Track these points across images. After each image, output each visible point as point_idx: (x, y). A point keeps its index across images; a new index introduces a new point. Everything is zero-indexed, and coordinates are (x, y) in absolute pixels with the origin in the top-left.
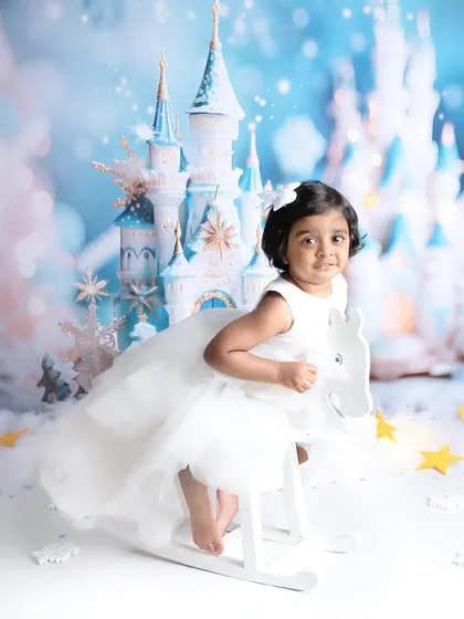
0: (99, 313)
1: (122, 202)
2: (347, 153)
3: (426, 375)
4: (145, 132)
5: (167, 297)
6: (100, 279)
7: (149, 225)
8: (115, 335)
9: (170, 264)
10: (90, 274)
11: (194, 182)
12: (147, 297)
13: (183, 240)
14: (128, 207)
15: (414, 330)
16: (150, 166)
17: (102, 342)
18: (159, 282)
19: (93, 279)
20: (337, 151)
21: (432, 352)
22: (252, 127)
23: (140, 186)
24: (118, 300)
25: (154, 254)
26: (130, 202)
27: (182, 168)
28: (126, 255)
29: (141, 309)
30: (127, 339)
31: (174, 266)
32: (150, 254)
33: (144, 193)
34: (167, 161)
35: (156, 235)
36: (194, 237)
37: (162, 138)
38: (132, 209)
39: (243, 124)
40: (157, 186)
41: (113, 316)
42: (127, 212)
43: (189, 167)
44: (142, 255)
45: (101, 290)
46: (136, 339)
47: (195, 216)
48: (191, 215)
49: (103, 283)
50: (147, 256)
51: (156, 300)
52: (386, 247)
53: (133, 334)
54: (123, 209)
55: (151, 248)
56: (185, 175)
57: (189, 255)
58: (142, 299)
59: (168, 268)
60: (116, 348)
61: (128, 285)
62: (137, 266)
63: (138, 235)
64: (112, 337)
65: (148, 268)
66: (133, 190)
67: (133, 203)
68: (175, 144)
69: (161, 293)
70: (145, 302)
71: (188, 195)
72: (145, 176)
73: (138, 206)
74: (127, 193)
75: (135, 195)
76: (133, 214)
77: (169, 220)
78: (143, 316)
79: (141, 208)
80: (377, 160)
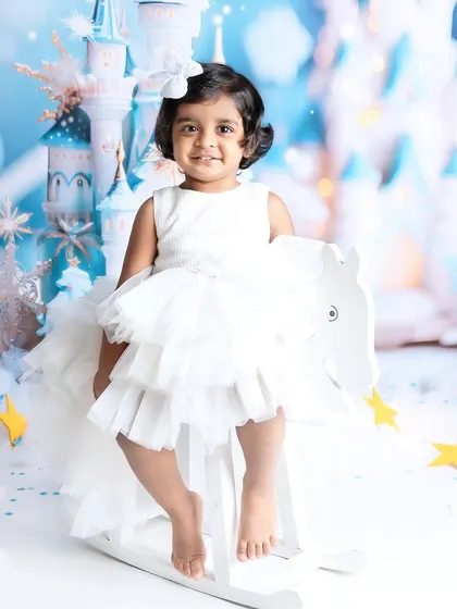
0: (18, 256)
1: (50, 114)
2: (339, 55)
3: (435, 343)
4: (82, 26)
5: (105, 236)
6: (20, 213)
7: (83, 144)
8: (38, 283)
9: (109, 194)
10: (9, 205)
11: (143, 89)
12: (79, 235)
13: (126, 163)
14: (59, 121)
15: (422, 285)
16: (87, 70)
17: (21, 292)
18: (95, 216)
19: (12, 212)
20: (326, 52)
21: (445, 314)
22: (218, 20)
23: (74, 94)
24: (43, 238)
25: (89, 183)
26: (60, 114)
27: (127, 73)
28: (54, 182)
29: (70, 252)
30: (52, 290)
31: (113, 196)
32: (85, 182)
33: (78, 104)
34: (109, 63)
35: (92, 158)
36: (140, 160)
37: (103, 34)
38: (64, 124)
39: (206, 18)
40: (95, 95)
41: (37, 259)
42: (57, 127)
43: (135, 71)
44: (74, 183)
45: (21, 225)
46: (64, 288)
47: (143, 134)
48: (137, 132)
49: (25, 217)
50: (80, 184)
51: (90, 239)
52: (387, 177)
53: (61, 282)
54: (52, 123)
55: (87, 172)
56: (132, 81)
57: (134, 182)
58: (73, 238)
59: (107, 199)
60: (38, 300)
61: (56, 221)
62: (67, 197)
63: (70, 157)
64: (34, 286)
65: (81, 198)
66: (65, 99)
67: (65, 117)
68: (120, 43)
69: (97, 231)
70: (76, 242)
71: (135, 106)
72: (81, 82)
73: (71, 120)
74: (57, 103)
75: (67, 106)
76: (63, 129)
77: (109, 138)
78: (73, 260)
79: (75, 123)
80: (379, 64)
